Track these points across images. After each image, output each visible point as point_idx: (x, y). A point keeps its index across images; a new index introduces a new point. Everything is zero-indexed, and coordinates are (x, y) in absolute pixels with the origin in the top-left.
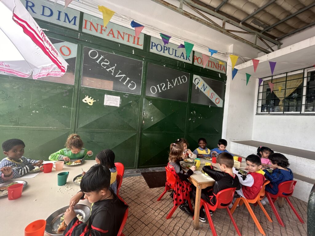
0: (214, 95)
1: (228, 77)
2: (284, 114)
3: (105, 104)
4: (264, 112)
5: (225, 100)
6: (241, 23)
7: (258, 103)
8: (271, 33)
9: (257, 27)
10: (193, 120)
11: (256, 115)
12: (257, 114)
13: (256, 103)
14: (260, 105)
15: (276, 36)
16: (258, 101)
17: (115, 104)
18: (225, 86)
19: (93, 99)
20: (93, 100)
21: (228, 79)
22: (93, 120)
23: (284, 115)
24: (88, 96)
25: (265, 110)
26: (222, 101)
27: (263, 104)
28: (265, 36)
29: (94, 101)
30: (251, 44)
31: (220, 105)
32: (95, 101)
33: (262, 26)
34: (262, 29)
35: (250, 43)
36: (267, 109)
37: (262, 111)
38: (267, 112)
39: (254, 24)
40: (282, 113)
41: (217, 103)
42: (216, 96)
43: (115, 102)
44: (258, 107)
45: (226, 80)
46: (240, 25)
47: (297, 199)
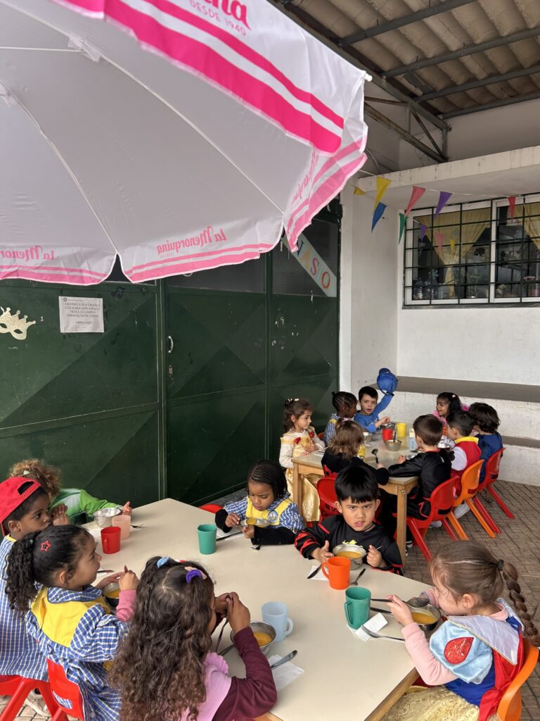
0: (318, 263)
1: (344, 209)
2: (459, 305)
3: (62, 330)
4: (419, 299)
5: (341, 275)
6: (385, 77)
7: (404, 278)
8: (434, 103)
9: (411, 87)
10: (280, 342)
11: (403, 308)
12: (405, 306)
13: (402, 277)
14: (409, 283)
15: (441, 109)
16: (404, 272)
17: (91, 325)
18: (339, 234)
19: (26, 317)
20: (28, 321)
21: (344, 214)
22: (35, 392)
23: (461, 308)
24: (8, 309)
25: (421, 295)
26: (335, 278)
27: (414, 279)
28: (423, 110)
29: (30, 323)
30: (403, 132)
31: (331, 293)
32: (34, 322)
33: (421, 88)
34: (419, 92)
35: (400, 130)
36: (423, 292)
37: (413, 299)
38: (423, 299)
39: (408, 80)
40: (455, 301)
41: (326, 286)
42: (323, 266)
43: (92, 319)
44: (405, 287)
45: (341, 216)
46: (384, 82)
47: (504, 481)
